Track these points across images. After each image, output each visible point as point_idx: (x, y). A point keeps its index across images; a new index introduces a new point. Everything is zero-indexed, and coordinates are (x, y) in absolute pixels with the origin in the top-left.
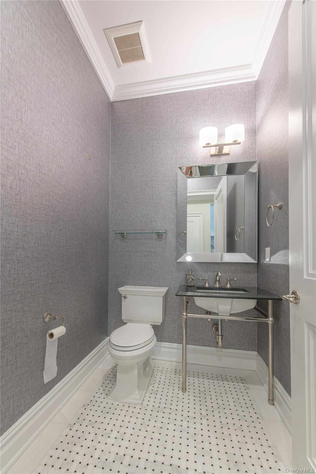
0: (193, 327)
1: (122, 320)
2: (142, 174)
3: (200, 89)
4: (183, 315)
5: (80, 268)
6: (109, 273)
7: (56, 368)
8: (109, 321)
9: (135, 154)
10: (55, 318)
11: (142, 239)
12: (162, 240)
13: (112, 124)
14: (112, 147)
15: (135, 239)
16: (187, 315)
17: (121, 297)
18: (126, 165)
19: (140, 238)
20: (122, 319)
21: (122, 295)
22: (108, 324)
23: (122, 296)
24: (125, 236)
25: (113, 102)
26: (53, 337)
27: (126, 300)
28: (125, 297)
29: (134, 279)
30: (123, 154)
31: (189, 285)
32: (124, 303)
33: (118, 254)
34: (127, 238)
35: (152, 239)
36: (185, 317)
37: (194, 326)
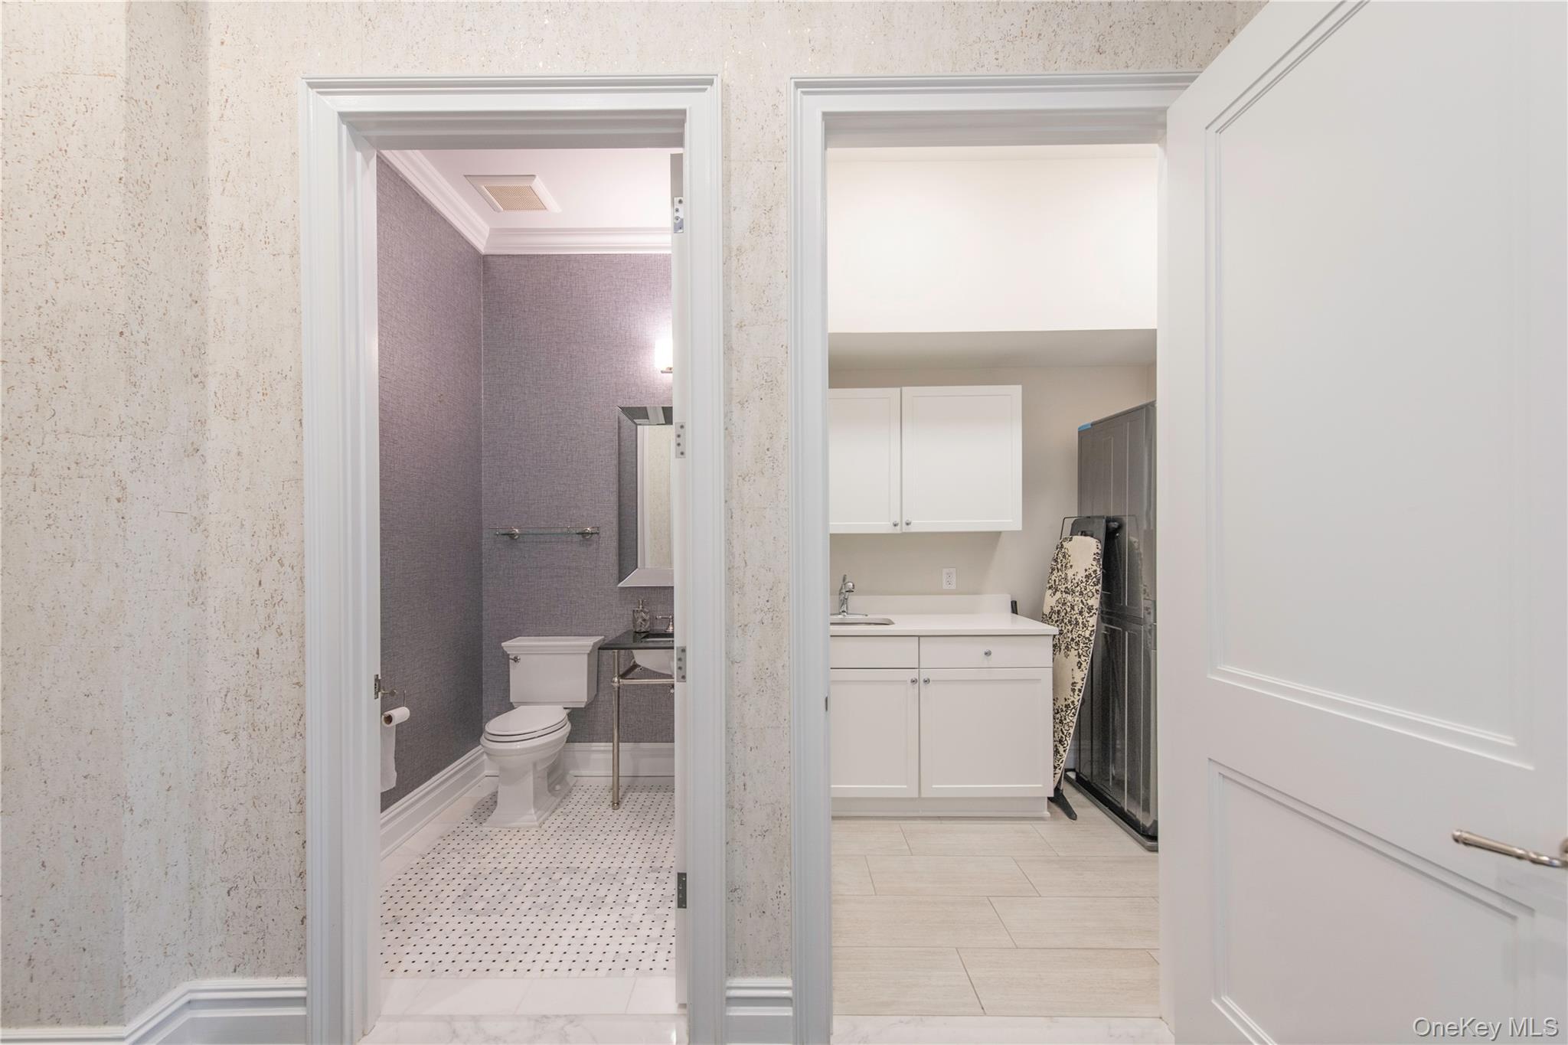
0: (651, 708)
1: (511, 703)
2: (549, 410)
3: (660, 255)
4: (614, 682)
5: (427, 609)
6: (484, 613)
7: (395, 774)
8: (484, 711)
9: (535, 369)
10: (392, 694)
11: (551, 542)
12: (590, 545)
13: (484, 302)
14: (487, 351)
15: (536, 542)
16: (619, 682)
17: (509, 659)
18: (517, 389)
19: (548, 541)
20: (511, 701)
21: (509, 655)
22: (482, 716)
23: (511, 657)
24: (517, 537)
25: (487, 255)
26: (391, 721)
27: (518, 665)
28: (516, 660)
29: (536, 624)
30: (510, 367)
31: (637, 630)
32: (515, 672)
33: (501, 573)
34: (521, 539)
35: (572, 542)
36: (616, 685)
37: (652, 706)
